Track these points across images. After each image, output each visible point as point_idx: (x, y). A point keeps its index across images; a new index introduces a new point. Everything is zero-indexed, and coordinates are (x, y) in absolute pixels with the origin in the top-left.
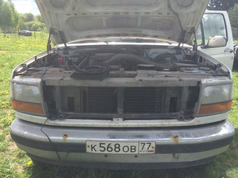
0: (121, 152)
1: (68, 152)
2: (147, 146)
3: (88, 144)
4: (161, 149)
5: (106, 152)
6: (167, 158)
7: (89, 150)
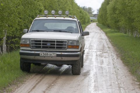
0: (48, 56)
1: (35, 56)
2: (54, 54)
3: (40, 53)
4: (57, 55)
5: (45, 56)
6: (59, 58)
7: (40, 55)
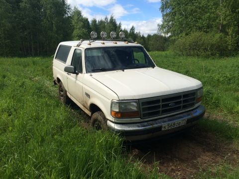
0: (175, 126)
1: (153, 133)
2: (184, 121)
3: (163, 126)
4: (189, 121)
5: (170, 128)
7: (163, 129)
